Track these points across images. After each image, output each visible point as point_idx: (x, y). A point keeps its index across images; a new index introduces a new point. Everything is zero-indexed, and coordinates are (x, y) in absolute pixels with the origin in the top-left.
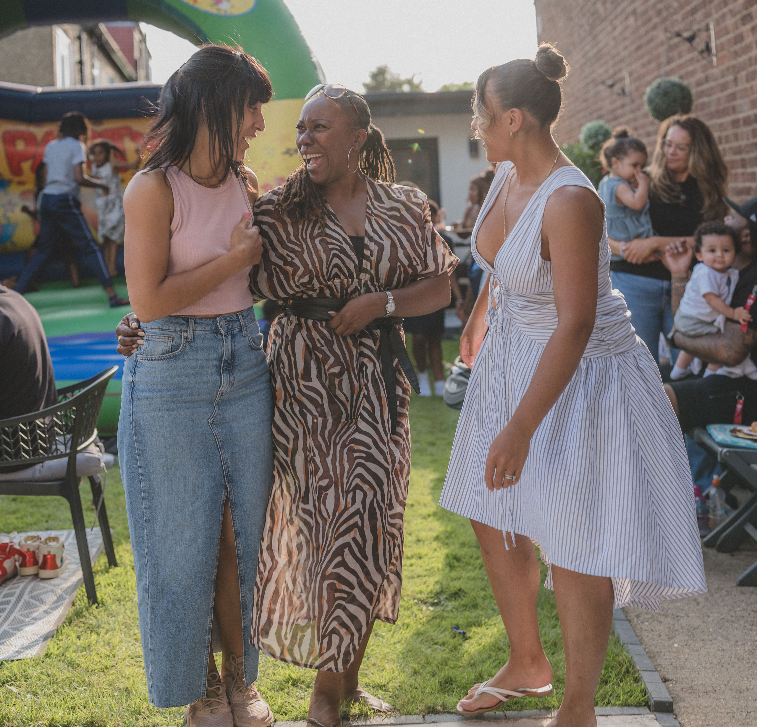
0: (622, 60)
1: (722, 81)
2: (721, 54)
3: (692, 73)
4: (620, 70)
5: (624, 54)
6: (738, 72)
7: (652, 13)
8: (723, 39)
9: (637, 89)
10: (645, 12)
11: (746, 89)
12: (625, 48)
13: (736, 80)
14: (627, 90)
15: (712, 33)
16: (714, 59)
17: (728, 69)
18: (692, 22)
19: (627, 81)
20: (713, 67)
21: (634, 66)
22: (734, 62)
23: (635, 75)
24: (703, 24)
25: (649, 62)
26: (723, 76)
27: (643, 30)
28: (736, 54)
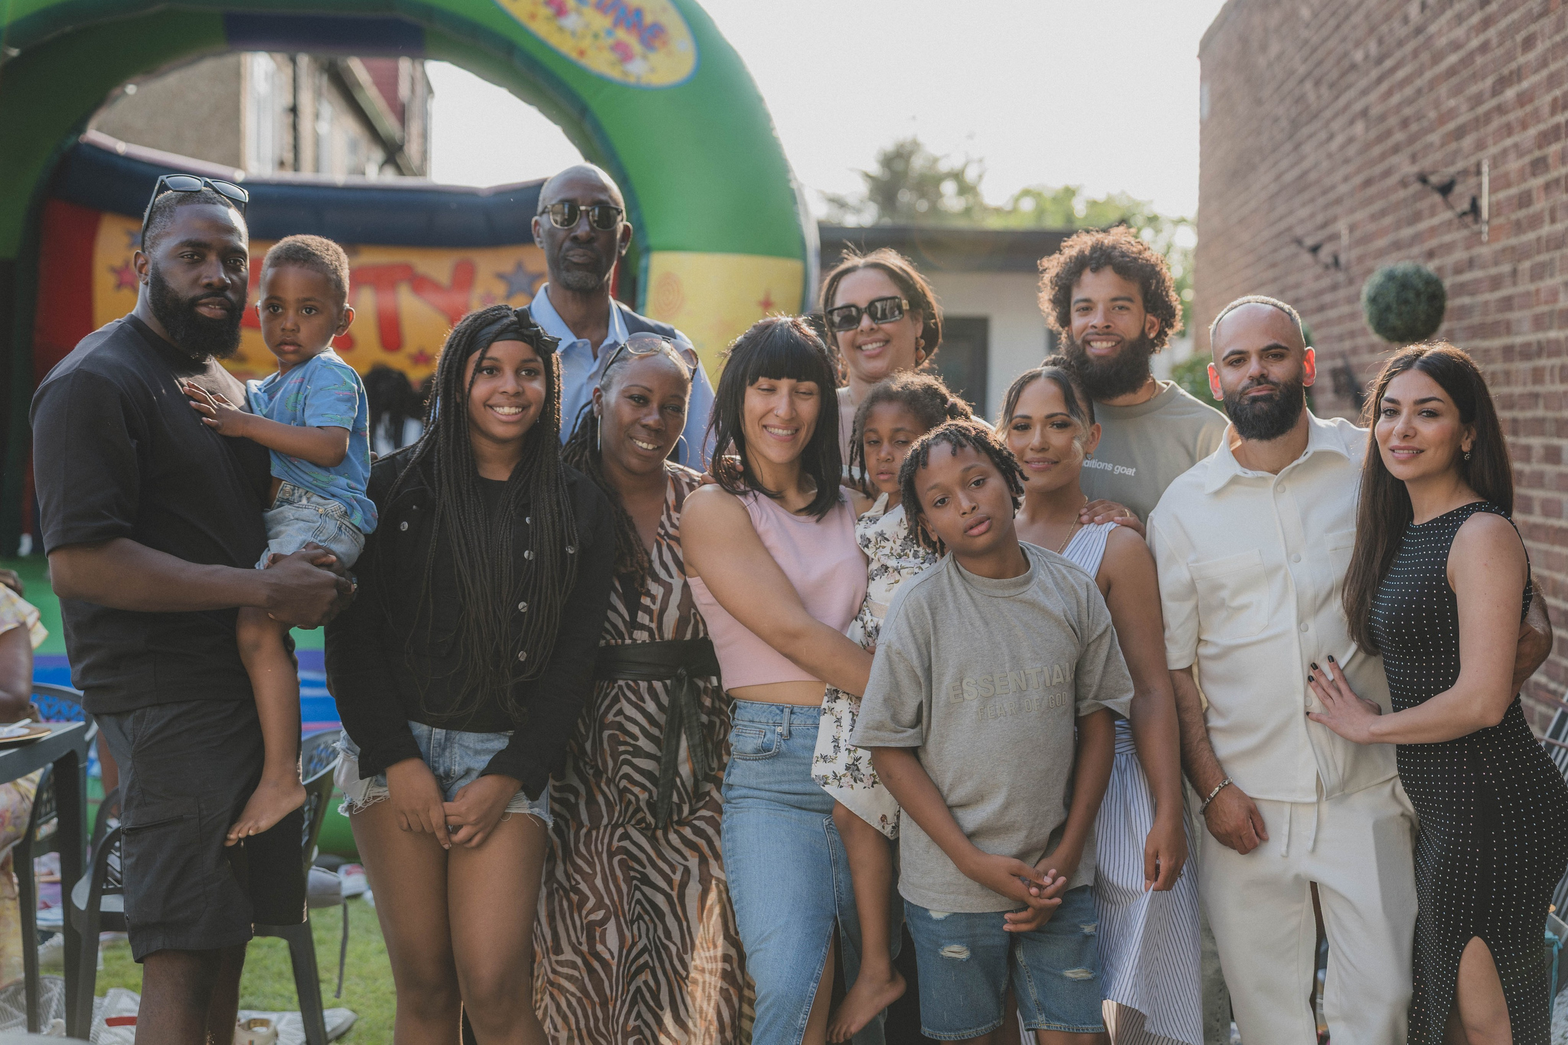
0: (1338, 201)
1: (1493, 271)
2: (1496, 222)
3: (1448, 248)
4: (1334, 219)
5: (1343, 189)
6: (1519, 261)
7: (1393, 121)
8: (1502, 195)
9: (1361, 259)
10: (1382, 118)
11: (1528, 294)
12: (1346, 179)
13: (1514, 272)
14: (1343, 259)
15: (1485, 180)
16: (1485, 228)
17: (1504, 250)
18: (1456, 153)
19: (1345, 239)
20: (1481, 243)
21: (1359, 215)
22: (1513, 241)
23: (1358, 234)
24: (1473, 160)
25: (1383, 213)
26: (1496, 263)
27: (1376, 151)
28: (1519, 227)
